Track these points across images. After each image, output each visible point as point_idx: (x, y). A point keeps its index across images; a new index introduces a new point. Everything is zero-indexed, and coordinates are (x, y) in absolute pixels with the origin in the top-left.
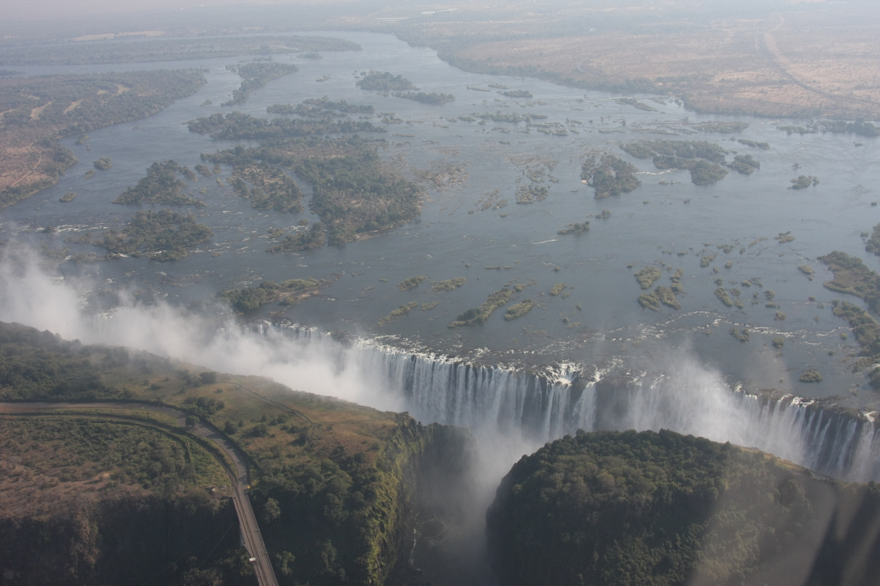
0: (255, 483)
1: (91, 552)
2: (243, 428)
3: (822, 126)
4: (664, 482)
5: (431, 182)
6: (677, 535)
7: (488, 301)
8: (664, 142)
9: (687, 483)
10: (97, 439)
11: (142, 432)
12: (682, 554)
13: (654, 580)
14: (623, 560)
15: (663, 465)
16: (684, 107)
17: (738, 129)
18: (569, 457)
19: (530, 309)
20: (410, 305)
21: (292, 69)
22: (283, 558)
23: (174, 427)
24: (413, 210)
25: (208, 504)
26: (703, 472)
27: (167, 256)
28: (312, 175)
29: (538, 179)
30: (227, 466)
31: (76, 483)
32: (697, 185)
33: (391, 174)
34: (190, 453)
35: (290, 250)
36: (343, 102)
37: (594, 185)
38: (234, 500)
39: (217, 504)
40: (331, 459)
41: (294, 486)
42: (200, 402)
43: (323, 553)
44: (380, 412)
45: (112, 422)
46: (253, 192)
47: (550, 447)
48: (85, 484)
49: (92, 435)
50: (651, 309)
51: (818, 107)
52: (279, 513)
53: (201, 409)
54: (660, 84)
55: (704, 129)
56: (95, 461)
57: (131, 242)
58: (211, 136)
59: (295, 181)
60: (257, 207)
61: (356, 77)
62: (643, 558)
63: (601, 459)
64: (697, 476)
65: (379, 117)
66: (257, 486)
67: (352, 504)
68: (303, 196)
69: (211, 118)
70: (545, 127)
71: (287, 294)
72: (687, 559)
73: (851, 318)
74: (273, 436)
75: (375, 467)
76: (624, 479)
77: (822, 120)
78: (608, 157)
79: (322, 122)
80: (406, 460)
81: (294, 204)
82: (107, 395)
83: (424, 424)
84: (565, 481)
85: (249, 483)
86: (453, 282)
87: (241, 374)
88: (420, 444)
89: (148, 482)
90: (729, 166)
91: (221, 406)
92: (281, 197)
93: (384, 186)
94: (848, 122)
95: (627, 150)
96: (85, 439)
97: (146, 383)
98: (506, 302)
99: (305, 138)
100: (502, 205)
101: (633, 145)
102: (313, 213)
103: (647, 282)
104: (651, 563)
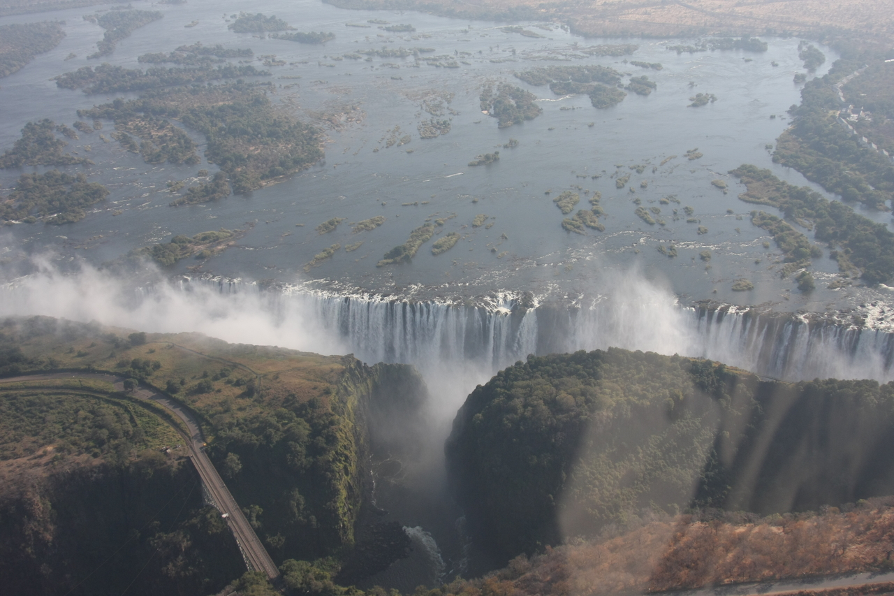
0: (210, 439)
1: (46, 529)
2: (185, 386)
3: (709, 44)
4: (621, 397)
6: (639, 447)
7: (412, 237)
8: (557, 68)
9: (644, 397)
10: (31, 413)
11: (78, 401)
12: (645, 466)
13: (622, 493)
14: (591, 477)
15: (617, 381)
16: (571, 32)
17: (629, 51)
18: (525, 383)
19: (456, 241)
20: (332, 248)
21: (156, 16)
22: (251, 512)
23: (112, 393)
24: (316, 152)
25: (165, 466)
26: (657, 384)
27: (64, 219)
28: (202, 124)
29: (438, 113)
30: (176, 425)
31: (18, 459)
32: (598, 108)
33: (285, 118)
34: (135, 417)
35: (195, 202)
36: (219, 47)
37: (496, 115)
38: (192, 459)
39: (175, 464)
40: (285, 407)
41: (253, 438)
42: (135, 364)
43: (292, 502)
44: (325, 357)
45: (43, 393)
46: (142, 145)
47: (504, 375)
48: (28, 460)
49: (25, 410)
50: (576, 233)
51: (703, 25)
52: (240, 467)
53: (137, 371)
54: (543, 10)
55: (595, 53)
56: (34, 435)
57: (21, 207)
58: (84, 91)
59: (185, 132)
60: (150, 161)
61: (226, 21)
62: (609, 473)
63: (556, 381)
64: (652, 389)
65: (260, 60)
66: (213, 442)
67: (314, 450)
68: (197, 146)
69: (80, 72)
70: (435, 60)
71: (202, 247)
72: (651, 469)
73: (771, 227)
74: (219, 391)
75: (330, 411)
76: (583, 398)
77: (709, 38)
78: (505, 86)
79: (201, 69)
80: (356, 402)
81: (189, 155)
82: (31, 367)
83: (370, 365)
84: (525, 406)
85: (204, 440)
86: (372, 221)
87: (171, 332)
88: (368, 385)
89: (97, 450)
90: (626, 88)
91: (157, 366)
92: (174, 148)
93: (281, 130)
94: (735, 39)
95: (522, 79)
96: (19, 414)
97: (71, 351)
98: (431, 237)
99: (186, 87)
100: (406, 141)
101: (527, 73)
102: (211, 163)
103: (568, 207)
104: (617, 477)
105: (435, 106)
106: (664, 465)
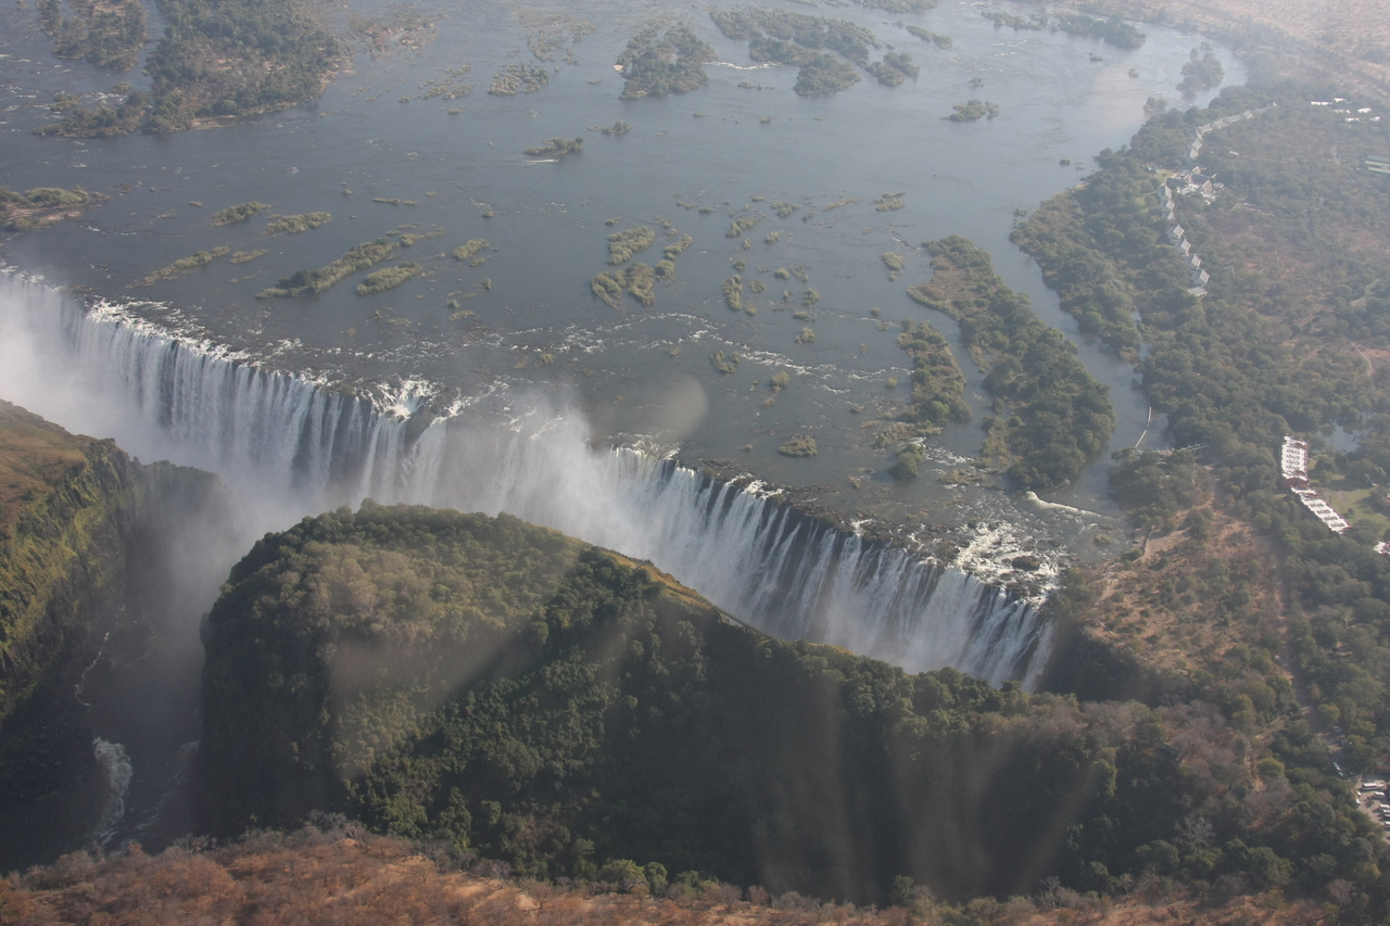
4: (462, 605)
5: (370, 40)
7: (345, 258)
8: (785, 16)
9: (500, 612)
12: (472, 727)
13: (413, 765)
14: (368, 728)
15: (476, 575)
17: (918, 7)
19: (408, 279)
20: (215, 252)
24: (311, 87)
26: (534, 595)
29: (545, 56)
32: (799, 94)
33: (308, 20)
35: (72, 135)
37: (630, 76)
44: (68, 436)
47: (307, 526)
59: (146, 15)
60: (59, 53)
62: (402, 727)
64: (520, 601)
68: (146, 42)
71: (26, 212)
72: (479, 735)
73: (920, 354)
76: (393, 593)
78: (681, 30)
80: (100, 519)
81: (122, 54)
83: (144, 462)
84: (298, 587)
86: (307, 219)
88: (133, 494)
92: (107, 40)
93: (284, 39)
94: (1098, 19)
95: (718, 23)
98: (374, 263)
100: (463, 93)
102: (145, 75)
103: (622, 253)
104: (415, 736)
105: (551, 43)
106: (504, 733)
